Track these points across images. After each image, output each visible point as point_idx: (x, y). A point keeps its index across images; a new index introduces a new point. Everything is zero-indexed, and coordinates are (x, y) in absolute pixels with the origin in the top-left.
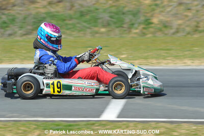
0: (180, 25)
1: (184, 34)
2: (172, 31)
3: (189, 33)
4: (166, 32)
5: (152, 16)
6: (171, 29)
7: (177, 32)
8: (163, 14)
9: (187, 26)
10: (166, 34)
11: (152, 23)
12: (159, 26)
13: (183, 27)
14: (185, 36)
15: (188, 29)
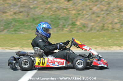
0: (93, 26)
1: (95, 31)
2: (88, 29)
3: (98, 31)
4: (85, 30)
5: (76, 20)
6: (88, 28)
7: (91, 30)
8: (83, 19)
9: (97, 26)
10: (85, 31)
11: (76, 25)
12: (80, 26)
13: (95, 27)
14: (96, 32)
15: (98, 28)
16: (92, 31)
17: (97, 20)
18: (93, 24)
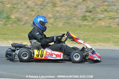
16: (26, 25)
17: (31, 14)
18: (27, 18)
